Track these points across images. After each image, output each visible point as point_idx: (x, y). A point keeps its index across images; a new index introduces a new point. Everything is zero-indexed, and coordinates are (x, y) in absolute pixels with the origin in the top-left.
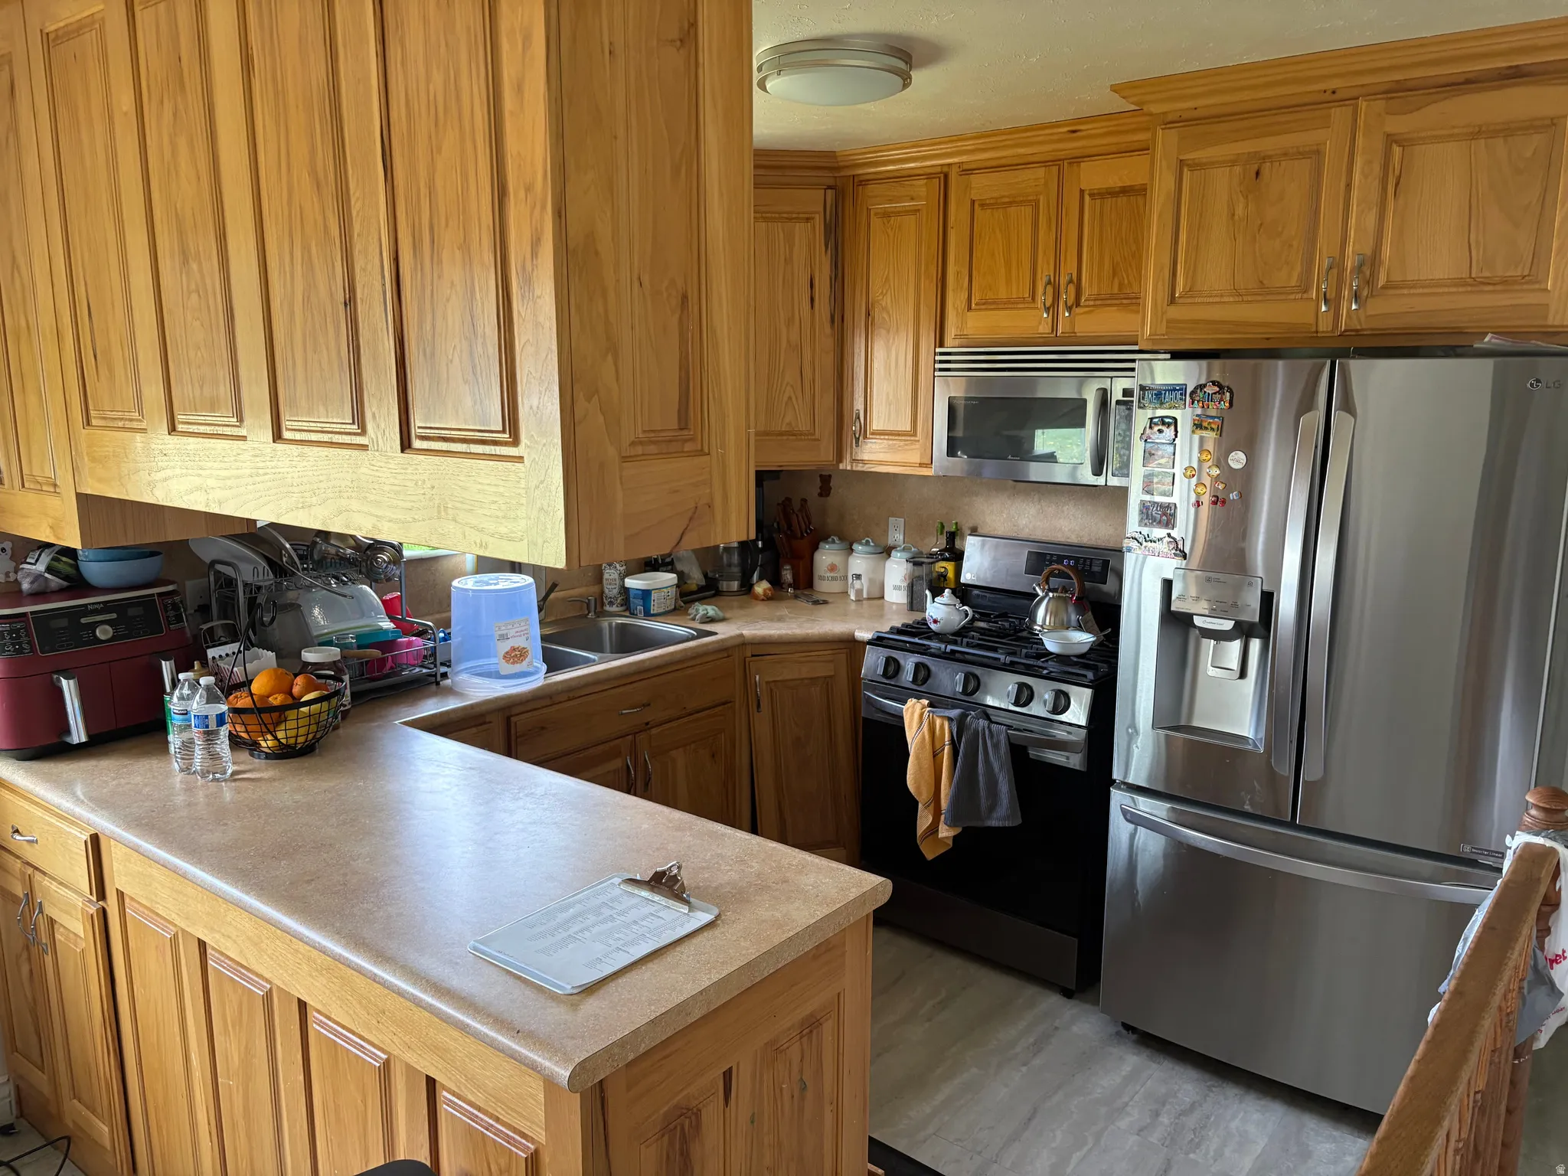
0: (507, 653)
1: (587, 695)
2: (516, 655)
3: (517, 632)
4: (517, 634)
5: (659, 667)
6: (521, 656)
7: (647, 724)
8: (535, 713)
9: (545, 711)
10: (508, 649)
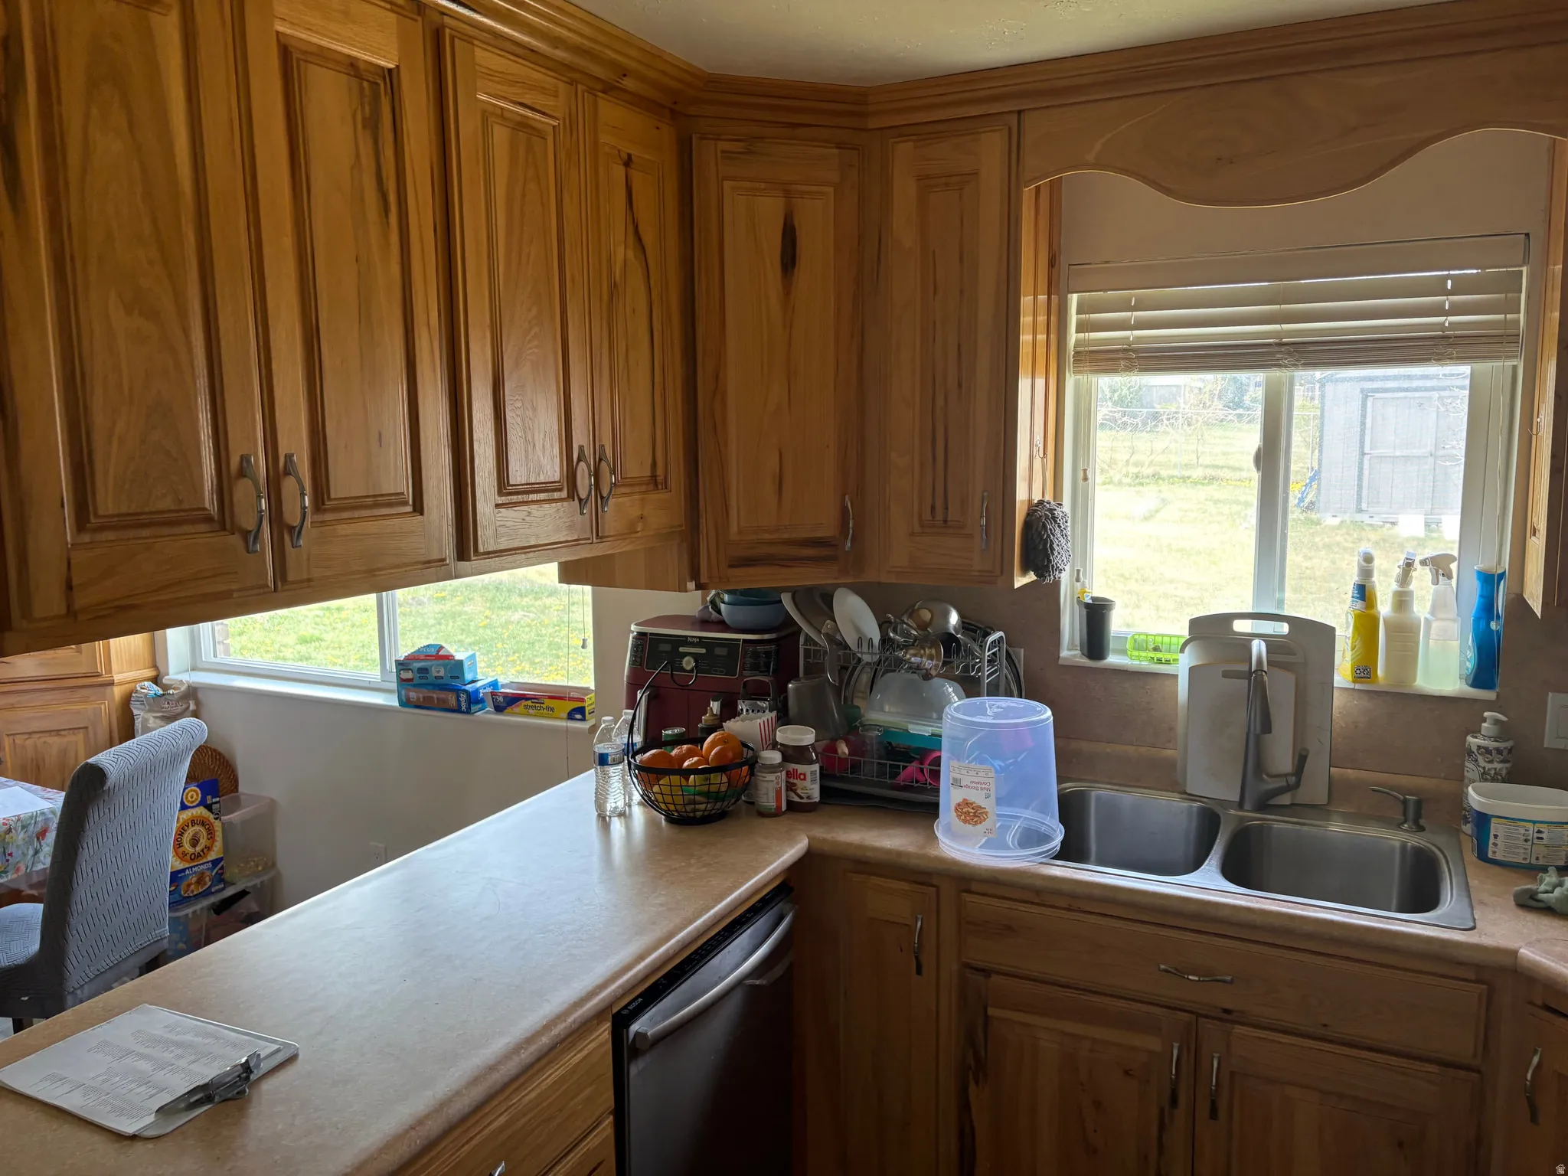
0: (959, 805)
1: (1106, 915)
2: (969, 813)
3: (972, 782)
4: (974, 785)
5: (1253, 927)
6: (975, 816)
7: (1227, 1011)
8: (1007, 904)
9: (1022, 907)
10: (960, 800)
